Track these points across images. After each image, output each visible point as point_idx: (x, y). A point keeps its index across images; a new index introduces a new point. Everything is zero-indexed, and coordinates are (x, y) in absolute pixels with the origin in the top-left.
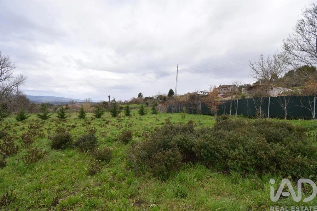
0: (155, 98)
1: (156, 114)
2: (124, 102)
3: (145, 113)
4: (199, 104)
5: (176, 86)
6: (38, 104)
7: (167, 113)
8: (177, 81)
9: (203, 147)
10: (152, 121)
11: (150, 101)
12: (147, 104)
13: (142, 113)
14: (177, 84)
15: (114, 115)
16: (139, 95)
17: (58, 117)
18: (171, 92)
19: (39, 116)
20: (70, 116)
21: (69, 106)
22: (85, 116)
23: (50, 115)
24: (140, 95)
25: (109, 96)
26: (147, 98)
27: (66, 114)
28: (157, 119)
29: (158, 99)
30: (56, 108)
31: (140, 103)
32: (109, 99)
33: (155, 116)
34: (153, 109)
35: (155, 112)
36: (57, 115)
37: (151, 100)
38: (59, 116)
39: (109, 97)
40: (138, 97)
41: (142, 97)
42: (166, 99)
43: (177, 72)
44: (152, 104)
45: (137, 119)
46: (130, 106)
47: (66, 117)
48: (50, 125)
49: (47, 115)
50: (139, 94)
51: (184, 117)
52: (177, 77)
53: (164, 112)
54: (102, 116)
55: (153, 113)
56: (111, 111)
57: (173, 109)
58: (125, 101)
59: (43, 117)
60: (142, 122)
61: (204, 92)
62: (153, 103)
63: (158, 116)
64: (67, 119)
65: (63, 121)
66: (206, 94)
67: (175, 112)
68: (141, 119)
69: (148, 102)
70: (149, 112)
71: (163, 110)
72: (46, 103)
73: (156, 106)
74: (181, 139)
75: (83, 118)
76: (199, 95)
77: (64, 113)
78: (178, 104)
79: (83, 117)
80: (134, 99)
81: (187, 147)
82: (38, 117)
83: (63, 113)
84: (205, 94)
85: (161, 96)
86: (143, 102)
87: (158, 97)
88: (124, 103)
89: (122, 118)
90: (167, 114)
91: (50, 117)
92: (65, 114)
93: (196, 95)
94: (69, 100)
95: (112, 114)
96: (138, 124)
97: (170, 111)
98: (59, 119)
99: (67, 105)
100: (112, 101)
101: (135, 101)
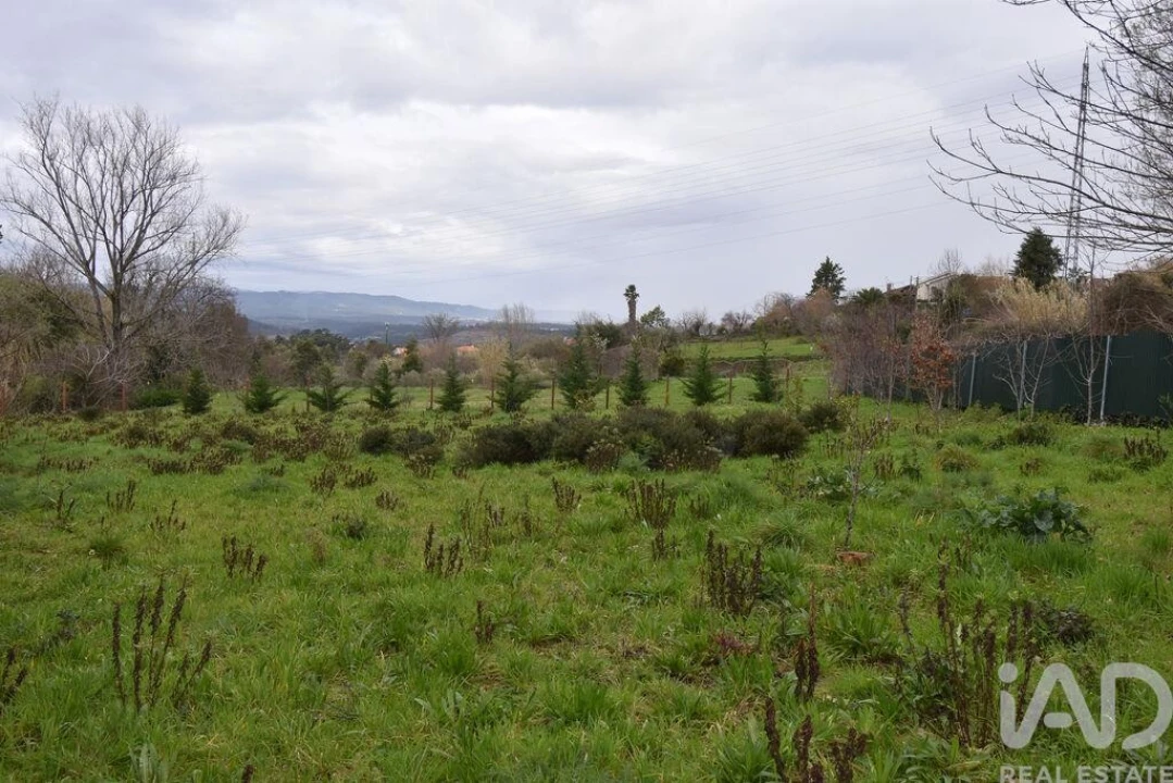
0: (922, 294)
2: (718, 322)
6: (280, 340)
16: (818, 274)
17: (372, 403)
18: (1037, 256)
19: (310, 399)
20: (408, 400)
21: (424, 348)
22: (462, 400)
23: (345, 396)
24: (827, 275)
25: (632, 288)
26: (870, 297)
27: (399, 393)
30: (361, 363)
32: (632, 305)
36: (368, 396)
37: (899, 308)
38: (375, 399)
39: (631, 293)
40: (815, 288)
41: (838, 287)
46: (779, 347)
47: (396, 404)
48: (348, 426)
49: (337, 396)
50: (819, 267)
58: (729, 318)
59: (325, 401)
64: (398, 413)
65: (386, 417)
72: (313, 329)
75: (453, 410)
77: (392, 387)
79: (456, 405)
80: (785, 302)
82: (308, 403)
83: (387, 387)
86: (840, 321)
88: (721, 330)
91: (346, 404)
92: (393, 391)
98: (375, 409)
99: (411, 347)
100: (646, 319)
101: (784, 320)
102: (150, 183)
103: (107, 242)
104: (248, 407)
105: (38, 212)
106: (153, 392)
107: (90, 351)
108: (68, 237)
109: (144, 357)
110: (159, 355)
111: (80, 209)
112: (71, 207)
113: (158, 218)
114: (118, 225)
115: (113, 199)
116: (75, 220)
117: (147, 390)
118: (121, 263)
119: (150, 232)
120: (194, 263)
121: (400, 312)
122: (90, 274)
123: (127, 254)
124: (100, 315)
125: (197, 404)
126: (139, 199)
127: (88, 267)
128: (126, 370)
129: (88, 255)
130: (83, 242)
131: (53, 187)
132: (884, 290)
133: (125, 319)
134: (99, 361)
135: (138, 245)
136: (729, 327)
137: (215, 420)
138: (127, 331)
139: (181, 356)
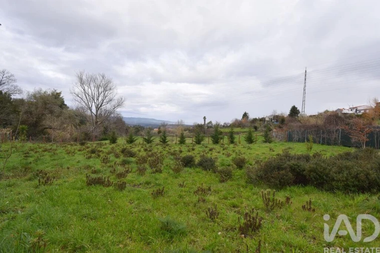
0: (267, 119)
1: (270, 143)
2: (223, 124)
3: (255, 140)
4: (336, 131)
5: (304, 101)
7: (286, 141)
8: (304, 93)
9: (312, 170)
10: (264, 151)
11: (260, 124)
12: (256, 128)
13: (250, 140)
14: (304, 97)
15: (216, 141)
16: (243, 115)
18: (294, 111)
19: (144, 140)
21: (162, 129)
22: (185, 141)
23: (154, 139)
24: (245, 115)
26: (255, 120)
28: (271, 149)
29: (273, 121)
31: (245, 126)
32: (205, 121)
33: (267, 144)
34: (266, 136)
35: (268, 140)
37: (261, 122)
38: (161, 140)
39: (205, 118)
40: (243, 118)
41: (248, 118)
42: (286, 122)
43: (305, 79)
44: (264, 129)
45: (244, 147)
46: (236, 130)
47: (167, 142)
49: (152, 139)
50: (243, 113)
51: (311, 148)
52: (305, 86)
53: (281, 140)
54: (202, 142)
55: (265, 142)
56: (212, 137)
57: (296, 137)
58: (225, 123)
59: (148, 141)
60: (252, 152)
61: (356, 110)
62: (265, 127)
63: (272, 145)
64: (168, 144)
66: (360, 112)
67: (299, 141)
68: (249, 148)
69: (257, 125)
70: (259, 140)
71: (280, 137)
73: (270, 131)
74: (293, 164)
75: (184, 144)
76: (347, 114)
78: (303, 129)
80: (236, 120)
81: (299, 171)
83: (165, 137)
84: (358, 112)
85: (277, 116)
86: (249, 124)
87: (272, 117)
88: (224, 126)
89: (226, 146)
90: (286, 144)
91: (154, 142)
92: (167, 138)
93: (340, 115)
94: (160, 122)
95: (213, 141)
96: (247, 153)
97: (290, 139)
98: (161, 143)
99: (159, 128)
100: (208, 123)
101: (237, 124)
102: (105, 90)
103: (95, 103)
104: (127, 142)
105: (79, 96)
106: (104, 137)
107: (90, 128)
108: (86, 102)
109: (102, 129)
110: (106, 129)
111: (89, 95)
112: (87, 95)
113: (107, 98)
114: (98, 99)
115: (96, 93)
116: (88, 97)
117: (102, 137)
118: (98, 108)
119: (105, 101)
120: (114, 109)
121: (155, 122)
122: (91, 110)
123: (99, 106)
124: (93, 119)
125: (114, 141)
126: (103, 93)
127: (90, 109)
128: (97, 132)
129: (90, 106)
130: (90, 103)
131: (83, 91)
132: (258, 118)
133: (98, 120)
134: (91, 130)
135: (102, 103)
136: (225, 125)
137: (118, 146)
138: (99, 123)
139: (111, 129)
